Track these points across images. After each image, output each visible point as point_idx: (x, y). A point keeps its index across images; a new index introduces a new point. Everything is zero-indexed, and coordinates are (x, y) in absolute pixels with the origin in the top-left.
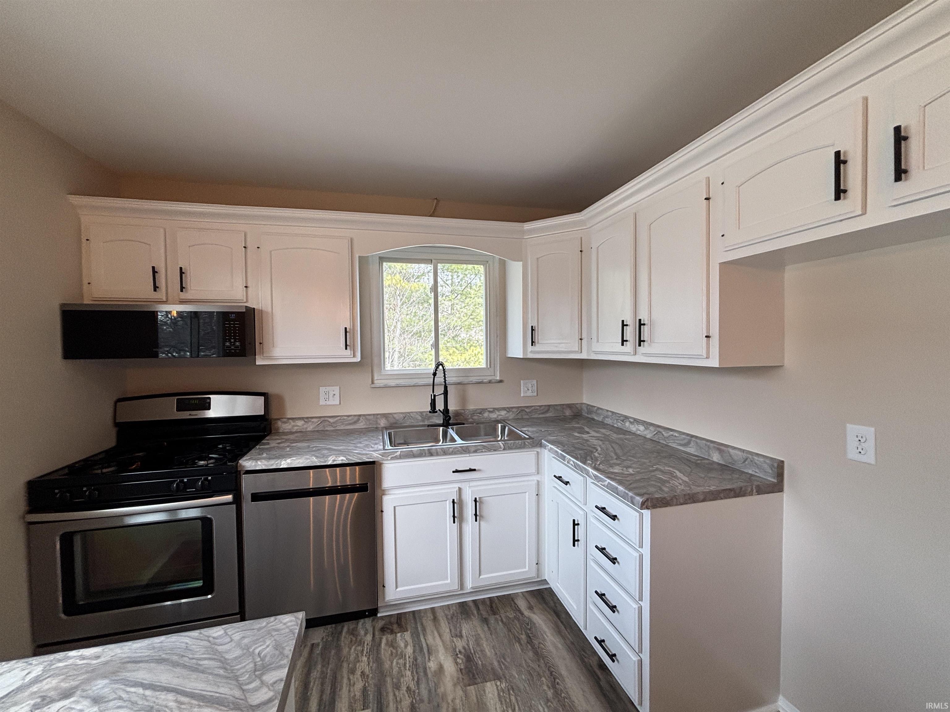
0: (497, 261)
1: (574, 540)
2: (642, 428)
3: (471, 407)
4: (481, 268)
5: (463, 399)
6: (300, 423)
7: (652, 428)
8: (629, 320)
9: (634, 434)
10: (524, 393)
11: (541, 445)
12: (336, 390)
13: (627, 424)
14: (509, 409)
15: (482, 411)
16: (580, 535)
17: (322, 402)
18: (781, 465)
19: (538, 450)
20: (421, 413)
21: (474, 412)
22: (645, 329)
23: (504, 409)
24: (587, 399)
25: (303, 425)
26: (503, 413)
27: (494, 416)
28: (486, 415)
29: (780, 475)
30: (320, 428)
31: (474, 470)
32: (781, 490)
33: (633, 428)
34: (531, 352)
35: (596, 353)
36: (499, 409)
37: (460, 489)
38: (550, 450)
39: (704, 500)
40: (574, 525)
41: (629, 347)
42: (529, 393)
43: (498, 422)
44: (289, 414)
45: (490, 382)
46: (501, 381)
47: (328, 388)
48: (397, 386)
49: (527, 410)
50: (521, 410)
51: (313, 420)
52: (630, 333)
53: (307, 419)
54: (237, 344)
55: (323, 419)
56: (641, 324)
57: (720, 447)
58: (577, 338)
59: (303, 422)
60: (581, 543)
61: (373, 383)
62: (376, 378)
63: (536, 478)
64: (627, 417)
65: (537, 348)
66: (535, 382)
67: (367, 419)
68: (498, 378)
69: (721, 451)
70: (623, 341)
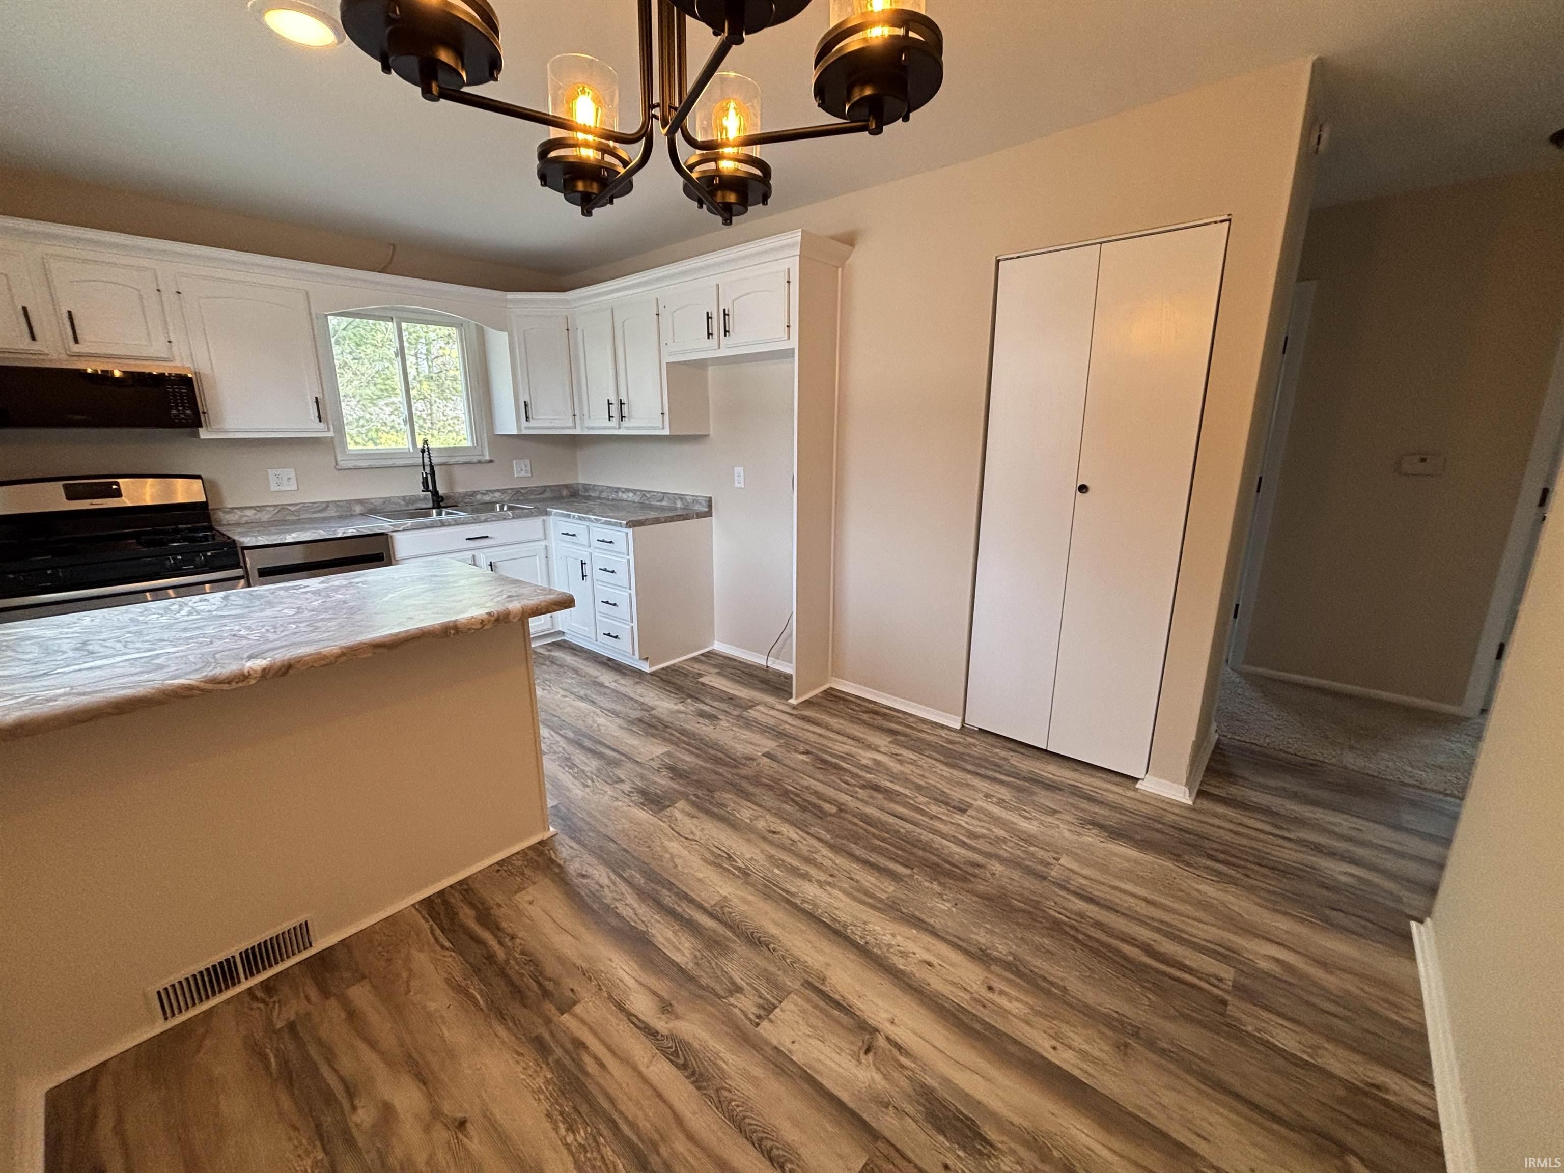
0: (473, 328)
1: (583, 576)
2: (631, 495)
3: (460, 489)
4: (453, 331)
5: (451, 483)
6: (250, 513)
7: (638, 493)
8: (613, 400)
9: (626, 501)
10: (518, 472)
11: (547, 514)
12: (291, 473)
13: (620, 494)
14: (503, 491)
15: (475, 493)
16: (588, 572)
17: (274, 487)
18: (710, 501)
19: (544, 518)
20: (404, 497)
21: (466, 495)
22: (625, 407)
23: (498, 491)
24: (582, 479)
25: (255, 514)
26: (497, 495)
27: (487, 498)
28: (479, 497)
29: (710, 506)
30: (280, 517)
31: (487, 537)
32: (711, 516)
33: (625, 496)
34: (526, 428)
35: (589, 428)
36: (492, 491)
37: (474, 556)
38: (556, 514)
39: (665, 522)
40: (582, 564)
41: (614, 422)
42: (523, 474)
43: (496, 503)
44: (229, 504)
45: (479, 462)
46: (491, 461)
47: (279, 471)
48: (370, 468)
49: (523, 491)
50: (517, 491)
51: (268, 508)
52: (615, 411)
53: (259, 509)
54: (188, 412)
55: (282, 508)
56: (621, 404)
57: (681, 497)
58: (571, 414)
59: (254, 511)
60: (589, 578)
61: (337, 464)
62: (339, 459)
63: (544, 543)
64: (619, 489)
65: (532, 423)
66: (528, 462)
67: (338, 506)
68: (487, 458)
69: (681, 499)
70: (610, 417)
